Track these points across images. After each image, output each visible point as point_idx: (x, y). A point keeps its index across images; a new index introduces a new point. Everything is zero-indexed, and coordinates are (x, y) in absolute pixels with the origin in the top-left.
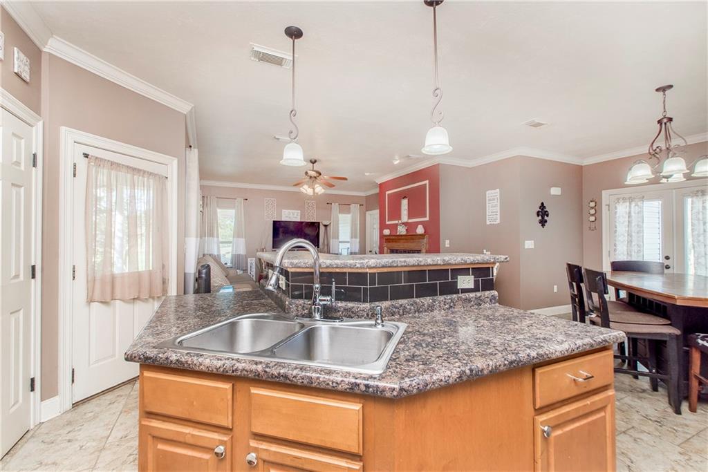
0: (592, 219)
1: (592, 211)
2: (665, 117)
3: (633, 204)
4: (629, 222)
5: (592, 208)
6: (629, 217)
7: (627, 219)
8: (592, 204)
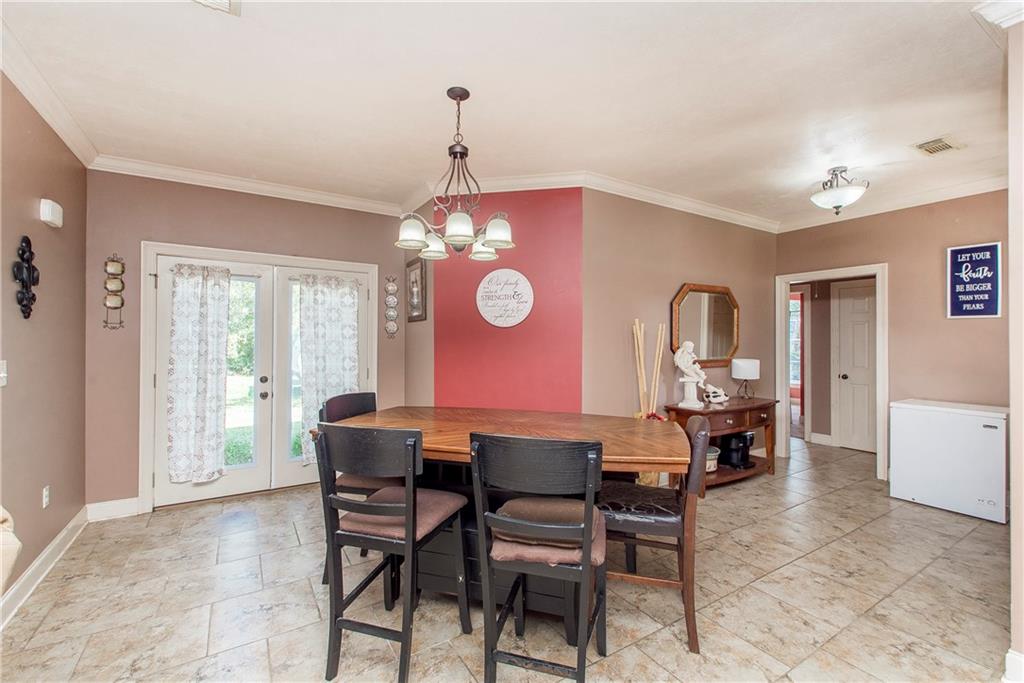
0: (112, 302)
1: (113, 285)
2: (458, 143)
3: (211, 283)
4: (201, 314)
5: (114, 276)
6: (202, 305)
7: (197, 309)
8: (112, 268)
